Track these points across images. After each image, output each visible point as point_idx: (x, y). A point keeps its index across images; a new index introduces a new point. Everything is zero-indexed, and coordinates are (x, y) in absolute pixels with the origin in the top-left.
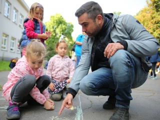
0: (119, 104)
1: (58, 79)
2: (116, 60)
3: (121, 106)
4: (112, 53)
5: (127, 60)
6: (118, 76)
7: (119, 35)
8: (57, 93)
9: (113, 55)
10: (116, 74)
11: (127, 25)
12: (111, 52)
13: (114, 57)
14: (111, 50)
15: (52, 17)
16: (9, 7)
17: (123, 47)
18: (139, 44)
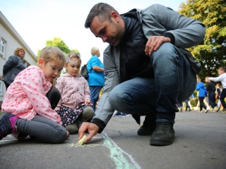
0: (161, 118)
1: (72, 104)
2: (161, 56)
3: (164, 120)
4: (157, 46)
5: (175, 55)
6: (163, 77)
7: (153, 30)
8: (72, 124)
9: (158, 49)
10: (159, 74)
11: (159, 15)
12: (154, 46)
13: (158, 52)
14: (154, 44)
15: (48, 43)
16: (4, 45)
17: (169, 39)
18: (185, 31)
